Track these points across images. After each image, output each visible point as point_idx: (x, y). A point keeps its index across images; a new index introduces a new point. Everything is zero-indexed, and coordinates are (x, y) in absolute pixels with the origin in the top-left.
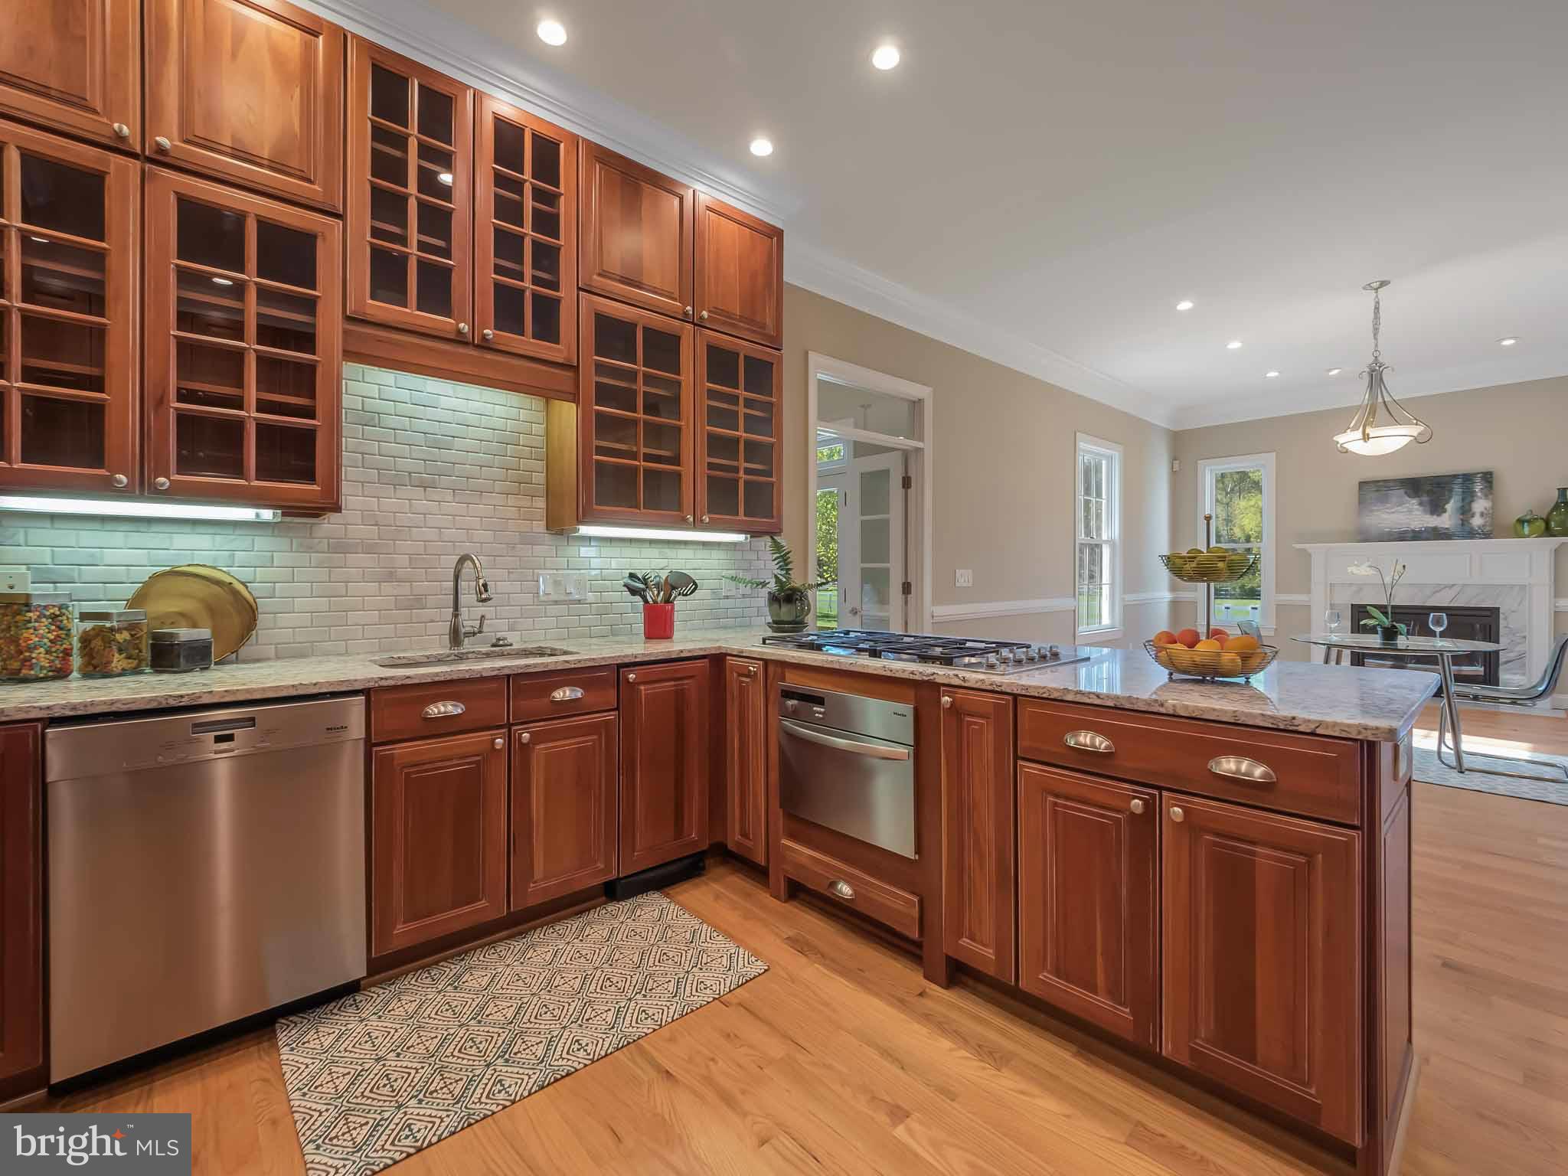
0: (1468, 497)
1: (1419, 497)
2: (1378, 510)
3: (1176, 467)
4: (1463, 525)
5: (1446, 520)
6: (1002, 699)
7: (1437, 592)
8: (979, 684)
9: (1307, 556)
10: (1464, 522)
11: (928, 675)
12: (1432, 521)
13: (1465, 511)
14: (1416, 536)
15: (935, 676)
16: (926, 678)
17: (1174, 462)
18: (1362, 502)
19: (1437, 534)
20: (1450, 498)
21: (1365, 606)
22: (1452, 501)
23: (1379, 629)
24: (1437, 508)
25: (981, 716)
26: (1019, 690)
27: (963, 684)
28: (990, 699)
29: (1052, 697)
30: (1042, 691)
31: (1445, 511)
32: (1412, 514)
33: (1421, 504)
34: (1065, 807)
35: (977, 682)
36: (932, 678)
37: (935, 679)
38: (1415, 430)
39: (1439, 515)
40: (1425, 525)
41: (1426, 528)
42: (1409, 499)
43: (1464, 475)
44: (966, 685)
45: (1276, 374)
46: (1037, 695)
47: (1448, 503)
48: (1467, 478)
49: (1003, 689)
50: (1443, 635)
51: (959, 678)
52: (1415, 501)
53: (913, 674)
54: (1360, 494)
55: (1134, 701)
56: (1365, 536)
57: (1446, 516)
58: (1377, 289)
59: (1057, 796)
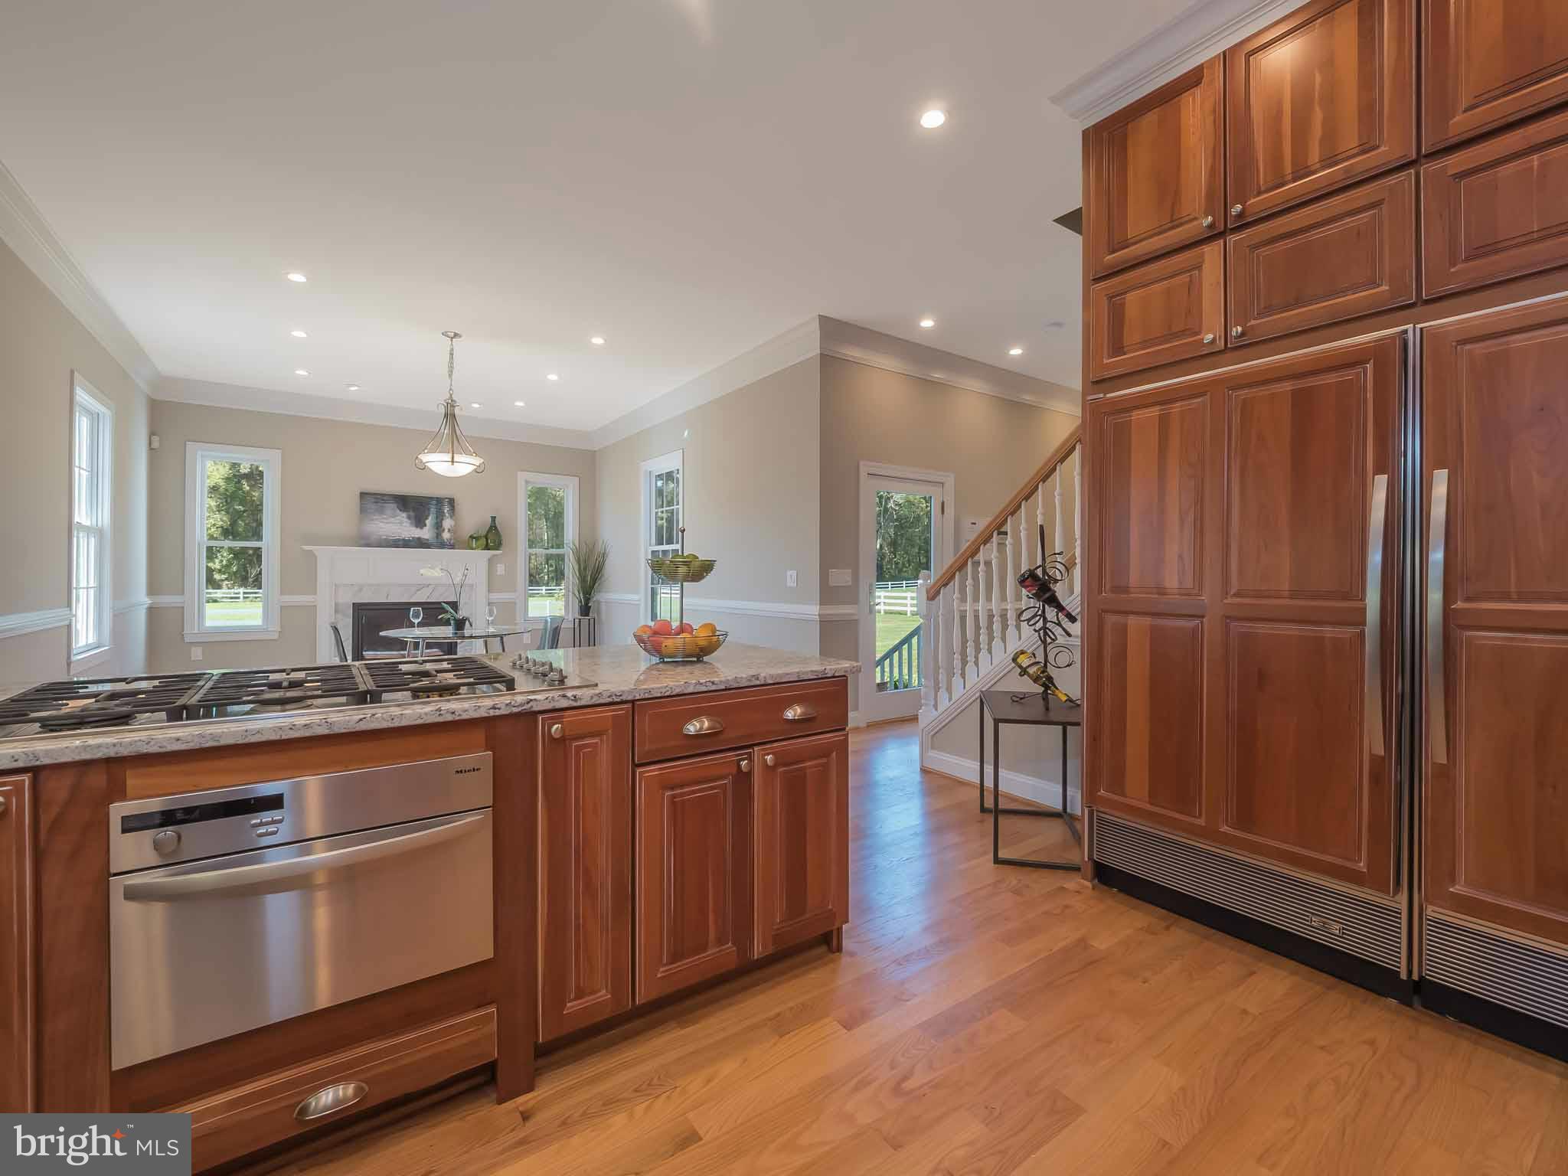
0: (440, 517)
1: (407, 511)
2: (376, 519)
3: (155, 445)
4: (437, 537)
5: (426, 533)
6: (622, 709)
7: (418, 590)
8: (594, 700)
9: (311, 556)
10: (438, 535)
11: (521, 705)
12: (417, 533)
13: (438, 526)
14: (406, 544)
15: (531, 703)
16: (515, 710)
17: (153, 437)
18: (363, 510)
19: (421, 544)
20: (429, 515)
21: (440, 603)
22: (430, 518)
23: (452, 622)
24: (419, 523)
25: (592, 735)
26: (642, 695)
27: (575, 704)
28: (608, 713)
29: (674, 693)
30: (664, 690)
31: (425, 525)
32: (399, 525)
33: (409, 518)
34: (682, 795)
35: (592, 697)
36: (527, 707)
37: (532, 707)
38: (477, 461)
39: (422, 528)
40: (413, 536)
41: (413, 538)
42: (401, 513)
43: (437, 498)
44: (578, 704)
45: (306, 373)
46: (659, 695)
47: (427, 519)
48: (439, 501)
49: (624, 698)
50: (420, 625)
51: (569, 698)
52: (404, 515)
53: (495, 709)
54: (361, 504)
55: (739, 681)
56: (366, 542)
57: (426, 529)
58: (452, 338)
59: (672, 789)
